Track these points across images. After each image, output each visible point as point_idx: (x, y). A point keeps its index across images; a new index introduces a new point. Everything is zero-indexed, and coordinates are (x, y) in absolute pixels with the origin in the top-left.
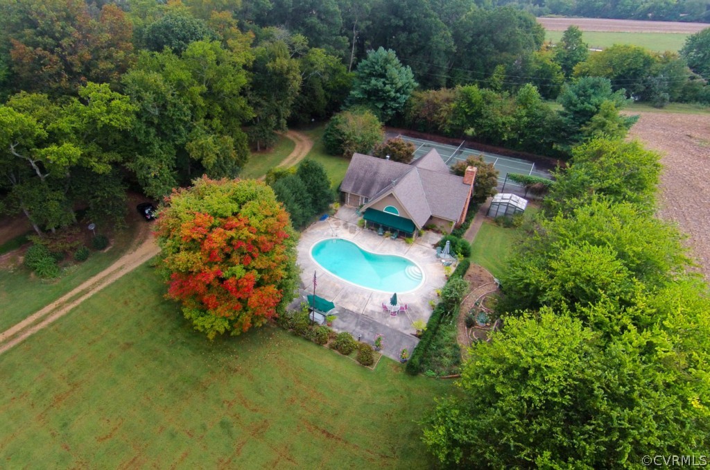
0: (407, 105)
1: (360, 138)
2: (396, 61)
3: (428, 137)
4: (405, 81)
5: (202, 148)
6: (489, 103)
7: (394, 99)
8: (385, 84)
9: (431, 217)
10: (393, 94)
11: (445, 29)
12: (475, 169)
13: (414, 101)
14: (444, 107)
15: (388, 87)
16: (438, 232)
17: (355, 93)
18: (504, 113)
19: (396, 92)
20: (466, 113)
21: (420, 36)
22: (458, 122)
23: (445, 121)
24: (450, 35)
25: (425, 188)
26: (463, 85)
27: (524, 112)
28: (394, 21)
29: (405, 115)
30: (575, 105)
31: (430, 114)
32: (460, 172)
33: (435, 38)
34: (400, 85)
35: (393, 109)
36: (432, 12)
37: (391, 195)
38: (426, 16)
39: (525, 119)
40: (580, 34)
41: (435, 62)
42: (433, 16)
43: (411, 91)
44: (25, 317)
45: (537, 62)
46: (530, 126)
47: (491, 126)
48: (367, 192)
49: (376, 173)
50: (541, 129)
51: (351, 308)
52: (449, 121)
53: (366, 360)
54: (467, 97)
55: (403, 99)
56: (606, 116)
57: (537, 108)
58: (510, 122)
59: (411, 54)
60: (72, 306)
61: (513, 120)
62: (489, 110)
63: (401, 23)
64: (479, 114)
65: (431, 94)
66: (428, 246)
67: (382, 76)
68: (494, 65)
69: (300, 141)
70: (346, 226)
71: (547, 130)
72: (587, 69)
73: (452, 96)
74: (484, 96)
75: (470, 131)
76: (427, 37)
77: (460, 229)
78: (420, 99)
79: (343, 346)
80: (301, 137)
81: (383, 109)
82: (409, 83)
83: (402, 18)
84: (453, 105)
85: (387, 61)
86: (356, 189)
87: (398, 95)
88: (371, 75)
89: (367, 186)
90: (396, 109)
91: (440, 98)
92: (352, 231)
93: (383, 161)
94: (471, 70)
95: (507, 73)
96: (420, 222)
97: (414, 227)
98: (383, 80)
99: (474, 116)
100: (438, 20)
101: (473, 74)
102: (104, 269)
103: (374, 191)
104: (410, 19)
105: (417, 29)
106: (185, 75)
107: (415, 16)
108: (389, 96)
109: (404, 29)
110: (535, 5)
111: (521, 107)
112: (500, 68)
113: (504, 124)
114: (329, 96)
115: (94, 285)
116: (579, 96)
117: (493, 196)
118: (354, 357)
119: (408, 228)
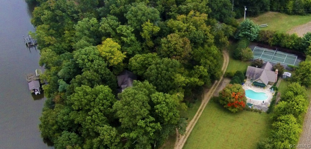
0: (258, 37)
8: (250, 33)
9: (269, 82)
13: (260, 35)
16: (270, 85)
18: (288, 42)
20: (276, 41)
25: (267, 75)
27: (293, 42)
29: (257, 40)
31: (265, 40)
32: (274, 71)
37: (260, 79)
47: (284, 45)
49: (254, 71)
50: (298, 46)
51: (256, 104)
52: (272, 43)
53: (260, 112)
60: (201, 112)
64: (280, 42)
66: (269, 89)
67: (249, 29)
70: (249, 85)
77: (275, 84)
79: (256, 111)
84: (273, 39)
86: (249, 75)
88: (245, 28)
90: (254, 39)
91: (268, 35)
92: (251, 87)
93: (256, 68)
96: (266, 83)
98: (249, 31)
103: (254, 76)
108: (252, 37)
116: (307, 38)
117: (283, 73)
118: (258, 113)
119: (264, 86)
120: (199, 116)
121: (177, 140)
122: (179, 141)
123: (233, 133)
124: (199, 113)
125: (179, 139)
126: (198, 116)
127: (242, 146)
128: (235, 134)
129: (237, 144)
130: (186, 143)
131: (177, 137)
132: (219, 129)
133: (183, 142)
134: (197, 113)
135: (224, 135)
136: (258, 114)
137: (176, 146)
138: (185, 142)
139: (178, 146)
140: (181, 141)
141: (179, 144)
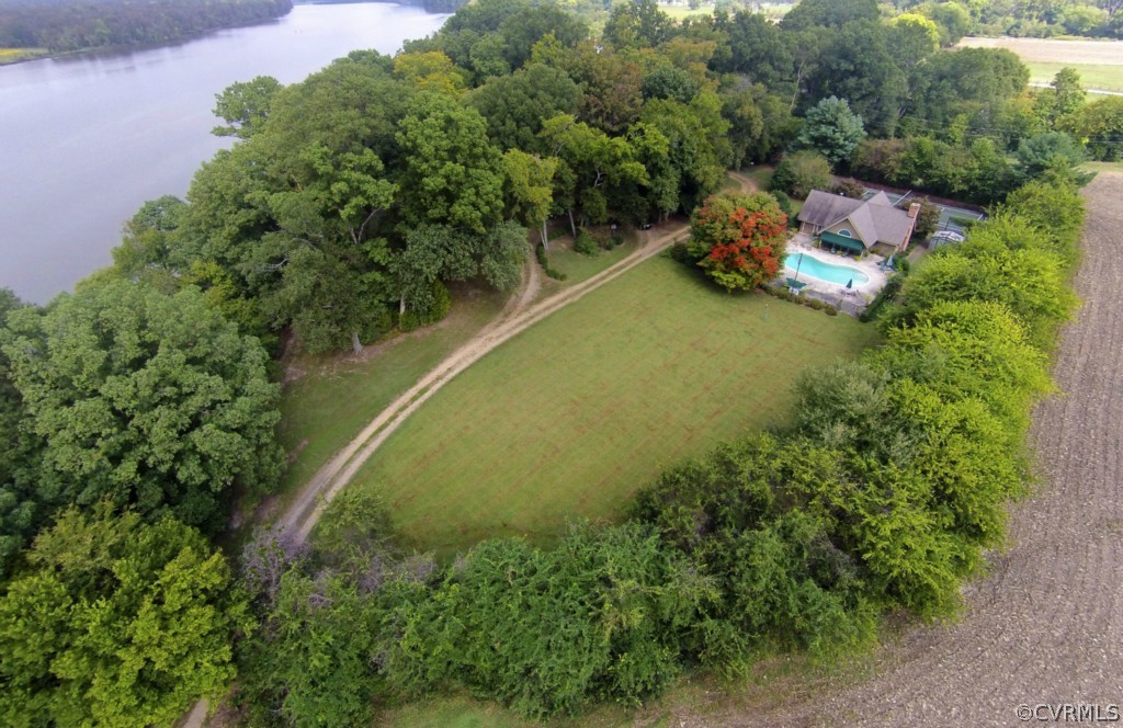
0: (854, 153)
1: (811, 180)
2: (848, 110)
3: (872, 185)
4: (855, 129)
5: (705, 173)
6: (940, 154)
7: (841, 147)
8: (834, 132)
9: (877, 242)
10: (841, 142)
11: (900, 74)
12: (918, 205)
13: (861, 149)
14: (892, 157)
15: (838, 135)
16: (881, 255)
17: (804, 139)
18: (956, 165)
19: (845, 140)
20: (915, 164)
21: (871, 81)
22: (906, 172)
23: (893, 170)
24: (905, 80)
25: (873, 219)
26: (915, 136)
27: (976, 165)
28: (845, 65)
29: (850, 163)
30: (1029, 160)
31: (877, 163)
32: (905, 208)
33: (887, 85)
34: (849, 133)
35: (839, 157)
36: (886, 55)
37: (847, 220)
38: (880, 60)
39: (977, 171)
40: (1077, 78)
41: (885, 109)
42: (887, 60)
43: (859, 139)
44: (592, 276)
45: (1008, 112)
46: (981, 179)
47: (940, 177)
48: (822, 220)
49: (831, 206)
50: (992, 182)
51: (816, 290)
52: (898, 171)
53: (831, 312)
54: (918, 149)
55: (850, 146)
56: (1057, 170)
57: (991, 161)
58: (961, 174)
59: (857, 100)
60: (618, 273)
61: (964, 171)
62: (939, 161)
63: (852, 68)
64: (929, 166)
65: (880, 143)
66: (873, 263)
67: (831, 124)
68: (955, 113)
69: (744, 181)
70: (802, 245)
71: (1000, 183)
72: (1072, 122)
73: (902, 146)
74: (936, 148)
75: (920, 181)
76: (878, 83)
77: (903, 254)
78: (868, 147)
79: (813, 305)
80: (744, 179)
81: (829, 156)
82: (859, 131)
83: (852, 62)
84: (903, 155)
85: (839, 110)
86: (812, 218)
87: (847, 143)
88: (821, 122)
89: (822, 216)
90: (843, 156)
91: (889, 147)
92: (809, 249)
93: (838, 197)
94: (926, 118)
95: (970, 123)
96: (869, 243)
97: (864, 247)
98: (833, 128)
99: (924, 167)
100: (893, 64)
101: (928, 123)
102: (628, 256)
103: (828, 220)
104: (862, 64)
105: (868, 74)
106: (697, 121)
107: (868, 61)
108: (837, 144)
109: (853, 74)
110: (1041, 21)
111: (974, 160)
112: (962, 117)
113: (954, 175)
114: (773, 140)
115: (627, 264)
116: (1034, 150)
117: (933, 232)
118: (823, 311)
119: (858, 247)
120: (605, 281)
121: (495, 323)
122: (497, 326)
123: (706, 351)
124: (610, 273)
125: (503, 322)
126: (603, 278)
127: (727, 400)
128: (714, 354)
129: (707, 388)
130: (518, 336)
131: (502, 314)
132: (655, 327)
133: (509, 331)
134: (604, 273)
135: (667, 347)
136: (820, 316)
137: (481, 337)
138: (517, 331)
139: (485, 337)
140: (504, 327)
141: (494, 334)
